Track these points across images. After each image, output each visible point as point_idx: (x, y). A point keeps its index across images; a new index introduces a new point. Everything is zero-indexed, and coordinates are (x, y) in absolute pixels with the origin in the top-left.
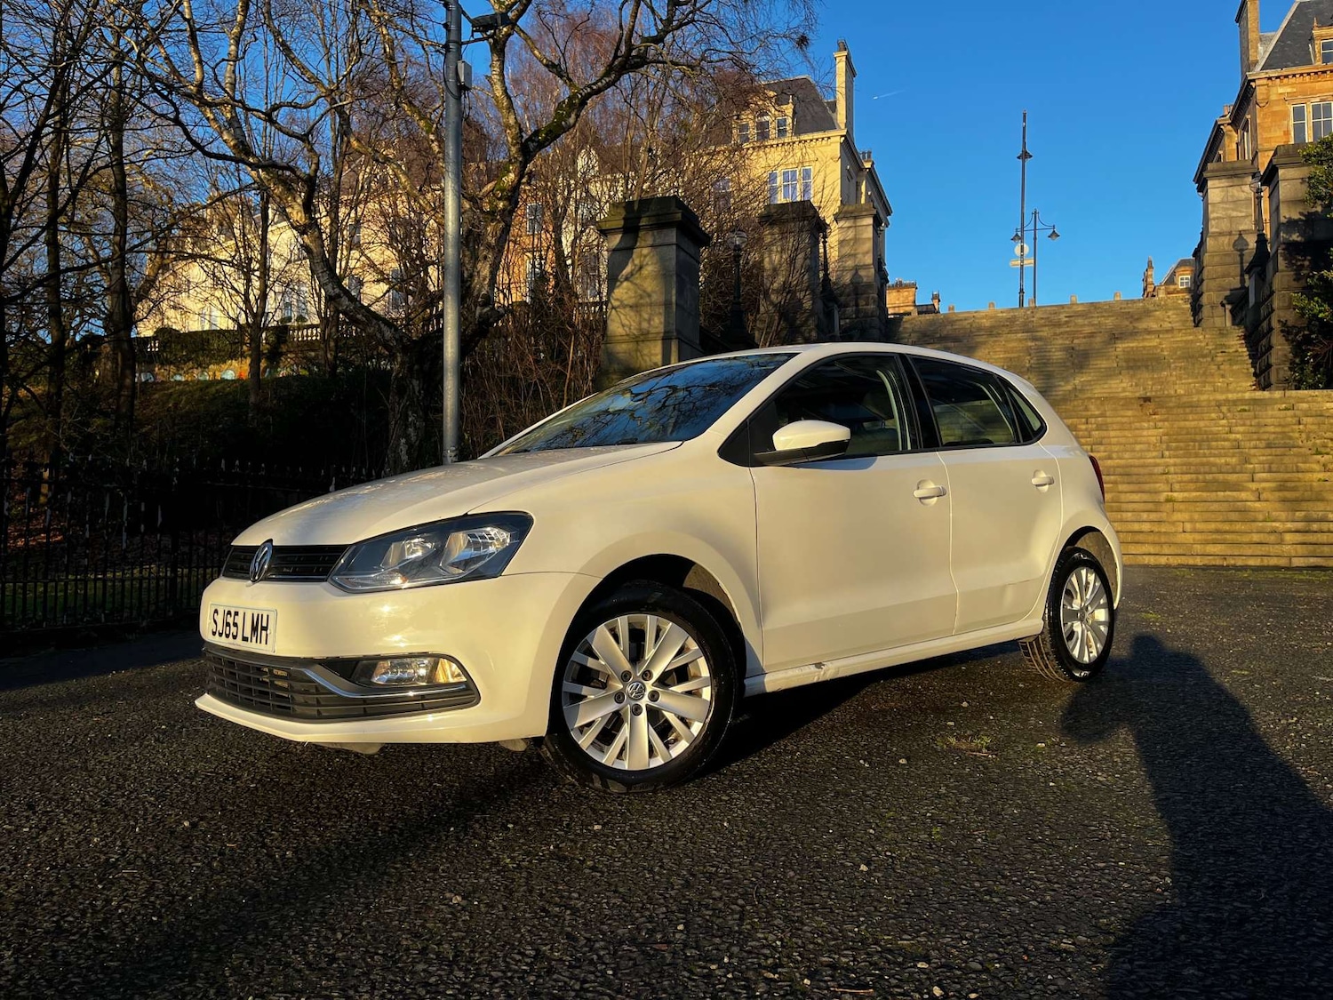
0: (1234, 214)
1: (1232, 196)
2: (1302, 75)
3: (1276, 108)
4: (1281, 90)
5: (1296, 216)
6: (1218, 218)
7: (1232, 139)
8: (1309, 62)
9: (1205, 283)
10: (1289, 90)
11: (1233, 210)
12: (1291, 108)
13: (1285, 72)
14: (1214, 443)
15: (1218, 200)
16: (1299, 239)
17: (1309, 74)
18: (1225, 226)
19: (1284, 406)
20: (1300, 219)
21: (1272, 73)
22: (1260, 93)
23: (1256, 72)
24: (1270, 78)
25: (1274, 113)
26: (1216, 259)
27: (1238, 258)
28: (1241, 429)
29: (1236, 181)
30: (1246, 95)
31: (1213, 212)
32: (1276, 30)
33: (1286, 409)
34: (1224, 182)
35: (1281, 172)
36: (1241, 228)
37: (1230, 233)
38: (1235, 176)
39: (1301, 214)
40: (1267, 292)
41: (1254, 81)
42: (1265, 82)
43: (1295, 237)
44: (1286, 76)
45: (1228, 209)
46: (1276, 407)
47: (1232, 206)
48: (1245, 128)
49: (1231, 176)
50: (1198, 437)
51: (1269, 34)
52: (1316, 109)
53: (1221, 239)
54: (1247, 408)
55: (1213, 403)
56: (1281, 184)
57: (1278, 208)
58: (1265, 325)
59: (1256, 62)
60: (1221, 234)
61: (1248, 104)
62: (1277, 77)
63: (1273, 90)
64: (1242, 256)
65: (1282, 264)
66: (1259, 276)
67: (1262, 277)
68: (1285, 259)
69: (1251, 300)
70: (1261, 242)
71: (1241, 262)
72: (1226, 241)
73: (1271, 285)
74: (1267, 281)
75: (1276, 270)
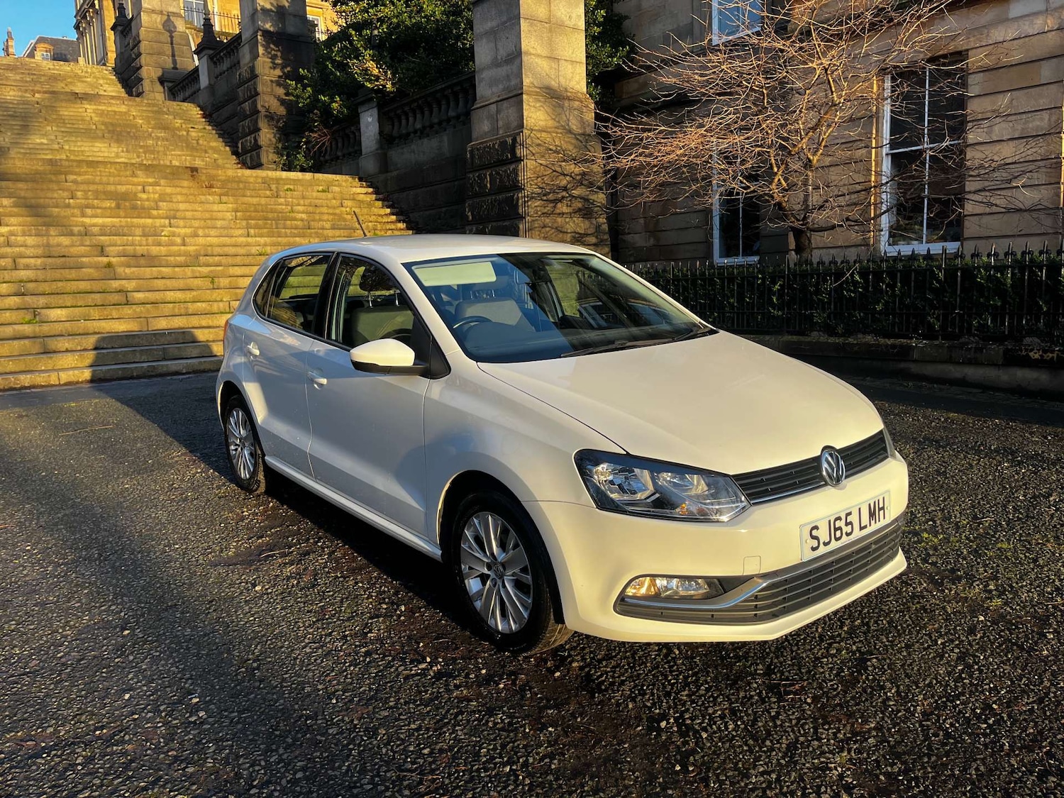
5: (268, 6)
9: (143, 57)
14: (288, 222)
16: (272, 29)
19: (321, 188)
20: (271, 10)
26: (151, 35)
27: (169, 39)
28: (300, 208)
33: (323, 191)
36: (171, 9)
37: (161, 13)
39: (272, 4)
40: (246, 75)
43: (268, 26)
46: (316, 188)
50: (270, 215)
53: (154, 16)
54: (292, 187)
55: (260, 180)
58: (246, 106)
60: (153, 11)
64: (172, 37)
65: (261, 50)
66: (211, 58)
67: (214, 60)
68: (263, 45)
69: (204, 81)
70: (208, 25)
71: (172, 44)
72: (158, 19)
73: (252, 69)
74: (242, 63)
75: (255, 56)
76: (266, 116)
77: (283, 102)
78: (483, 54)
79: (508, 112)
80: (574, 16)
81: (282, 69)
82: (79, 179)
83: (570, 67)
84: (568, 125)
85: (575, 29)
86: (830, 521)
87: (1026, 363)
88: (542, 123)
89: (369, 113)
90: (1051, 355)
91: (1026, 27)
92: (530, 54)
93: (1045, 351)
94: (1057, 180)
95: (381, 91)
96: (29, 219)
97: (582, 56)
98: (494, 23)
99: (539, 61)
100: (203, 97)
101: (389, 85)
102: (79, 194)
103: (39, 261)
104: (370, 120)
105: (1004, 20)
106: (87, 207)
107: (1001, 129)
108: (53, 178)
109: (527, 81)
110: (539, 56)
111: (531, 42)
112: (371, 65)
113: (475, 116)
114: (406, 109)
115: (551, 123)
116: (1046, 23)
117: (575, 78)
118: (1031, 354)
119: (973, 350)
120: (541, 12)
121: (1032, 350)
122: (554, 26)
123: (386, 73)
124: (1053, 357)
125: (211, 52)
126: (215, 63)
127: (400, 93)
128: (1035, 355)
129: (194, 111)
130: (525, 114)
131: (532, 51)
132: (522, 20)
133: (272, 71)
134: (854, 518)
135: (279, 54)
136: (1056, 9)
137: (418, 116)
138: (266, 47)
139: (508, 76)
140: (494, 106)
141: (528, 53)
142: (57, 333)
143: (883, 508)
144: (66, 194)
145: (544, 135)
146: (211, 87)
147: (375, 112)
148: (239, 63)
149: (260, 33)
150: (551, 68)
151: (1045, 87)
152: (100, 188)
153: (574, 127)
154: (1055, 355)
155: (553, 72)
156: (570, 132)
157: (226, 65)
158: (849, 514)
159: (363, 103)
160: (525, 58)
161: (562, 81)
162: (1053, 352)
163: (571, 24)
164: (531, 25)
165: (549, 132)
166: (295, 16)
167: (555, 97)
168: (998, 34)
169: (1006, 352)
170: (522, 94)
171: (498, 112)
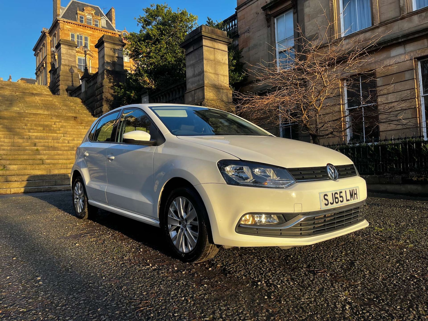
0: (70, 59)
1: (69, 53)
2: (74, 24)
3: (66, 32)
4: (67, 27)
5: (109, 61)
6: (65, 59)
7: (49, 39)
8: (76, 21)
9: (60, 82)
10: (70, 28)
11: (70, 58)
12: (70, 33)
13: (69, 21)
15: (65, 53)
16: (110, 69)
17: (76, 24)
18: (67, 62)
20: (110, 63)
21: (65, 20)
22: (61, 25)
23: (59, 18)
24: (64, 21)
25: (65, 34)
26: (64, 74)
27: (71, 75)
29: (71, 48)
30: (56, 25)
31: (63, 56)
32: (65, 7)
34: (67, 47)
35: (105, 44)
36: (72, 65)
37: (69, 66)
38: (71, 46)
39: (110, 60)
40: (99, 86)
41: (59, 20)
42: (63, 22)
43: (109, 68)
44: (69, 23)
45: (68, 57)
47: (69, 56)
48: (55, 36)
49: (69, 46)
51: (64, 7)
52: (78, 36)
53: (66, 67)
56: (105, 49)
57: (103, 57)
58: (99, 97)
59: (59, 15)
60: (66, 65)
61: (56, 28)
62: (67, 22)
63: (65, 26)
64: (72, 75)
65: (105, 76)
66: (86, 81)
67: (88, 82)
68: (106, 75)
69: (83, 89)
70: (86, 70)
71: (72, 77)
72: (67, 68)
73: (102, 83)
74: (98, 82)
75: (103, 78)
76: (106, 100)
77: (112, 95)
78: (189, 72)
79: (199, 93)
80: (224, 59)
81: (113, 83)
82: (29, 119)
83: (222, 77)
84: (222, 99)
85: (224, 64)
86: (332, 194)
87: (412, 182)
88: (212, 97)
89: (145, 97)
90: (421, 178)
91: (398, 60)
92: (207, 72)
93: (419, 177)
94: (416, 116)
95: (150, 89)
96: (7, 133)
97: (227, 73)
98: (194, 61)
99: (211, 75)
100: (82, 95)
101: (153, 86)
102: (29, 125)
103: (9, 148)
104: (145, 100)
105: (389, 57)
106: (31, 129)
107: (391, 98)
108: (19, 119)
109: (206, 82)
110: (210, 73)
111: (207, 68)
112: (146, 79)
113: (186, 95)
114: (160, 95)
115: (215, 98)
116: (405, 58)
117: (225, 81)
118: (413, 178)
119: (389, 178)
120: (212, 57)
121: (413, 177)
122: (216, 63)
123: (152, 82)
124: (422, 179)
125: (87, 79)
126: (88, 83)
127: (157, 90)
128: (415, 179)
129: (79, 100)
130: (205, 94)
131: (208, 71)
132: (204, 60)
133: (109, 84)
134: (343, 194)
135: (112, 78)
136: (408, 52)
137: (164, 98)
138: (108, 76)
139: (199, 80)
140: (193, 92)
141: (206, 72)
142: (13, 174)
143: (356, 194)
144: (23, 124)
145: (212, 102)
146: (86, 92)
147: (148, 97)
148: (97, 82)
149: (105, 71)
150: (215, 77)
151: (407, 81)
152: (38, 123)
153: (225, 99)
154: (423, 178)
155: (216, 79)
156: (223, 101)
157: (91, 84)
158: (341, 192)
159: (143, 94)
160: (205, 73)
161: (220, 82)
162: (422, 177)
163: (223, 62)
164: (208, 62)
165: (215, 101)
166: (119, 65)
167: (217, 88)
168: (387, 62)
169: (403, 178)
170: (204, 86)
171: (195, 93)
